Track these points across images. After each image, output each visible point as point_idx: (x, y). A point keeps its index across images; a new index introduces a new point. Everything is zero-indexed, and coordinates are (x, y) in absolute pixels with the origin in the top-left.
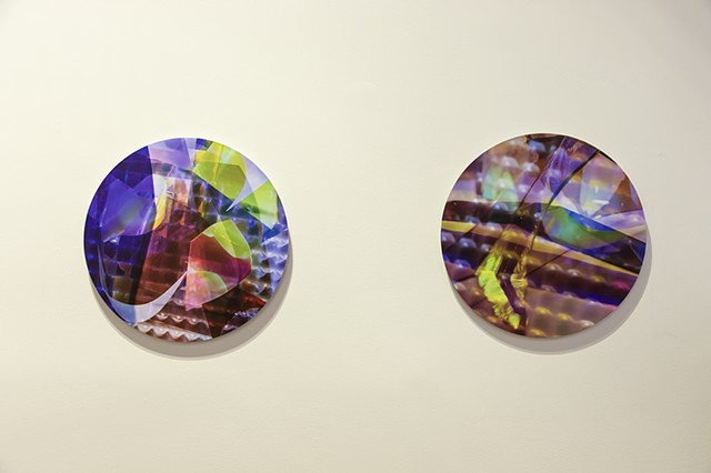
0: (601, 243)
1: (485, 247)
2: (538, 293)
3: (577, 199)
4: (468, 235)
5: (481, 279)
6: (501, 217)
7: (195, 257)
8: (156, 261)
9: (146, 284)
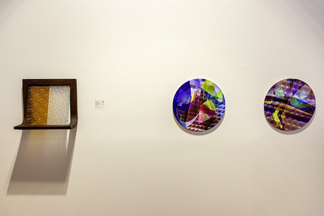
0: (304, 107)
1: (275, 108)
2: (288, 120)
3: (299, 96)
4: (271, 105)
5: (274, 116)
6: (279, 100)
7: (201, 110)
8: (191, 111)
9: (189, 117)
